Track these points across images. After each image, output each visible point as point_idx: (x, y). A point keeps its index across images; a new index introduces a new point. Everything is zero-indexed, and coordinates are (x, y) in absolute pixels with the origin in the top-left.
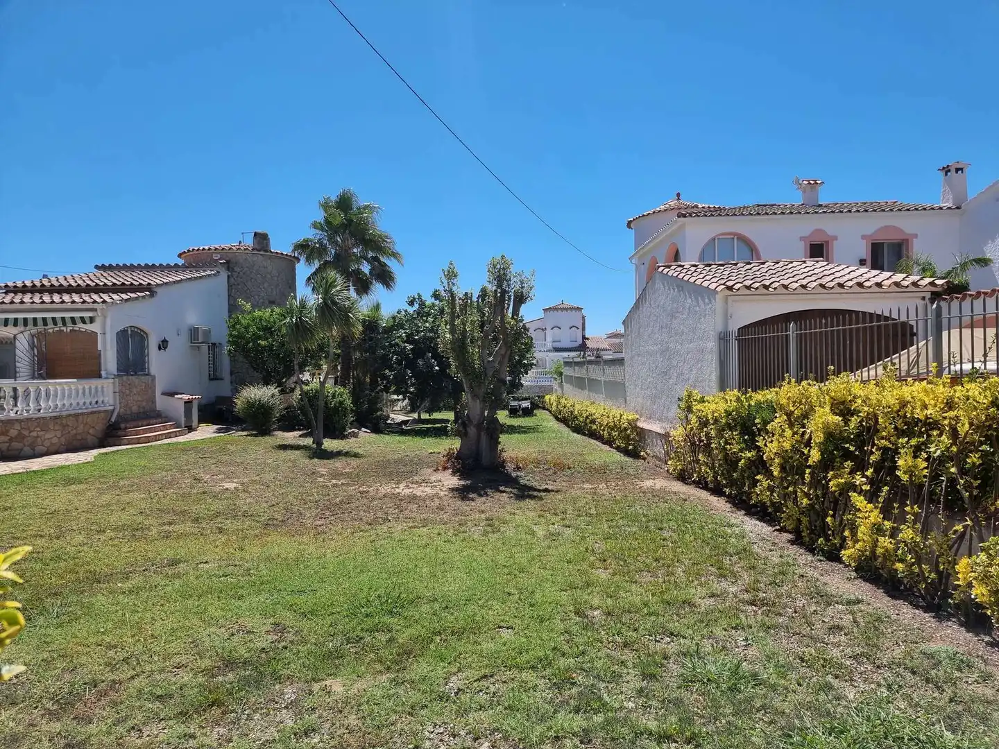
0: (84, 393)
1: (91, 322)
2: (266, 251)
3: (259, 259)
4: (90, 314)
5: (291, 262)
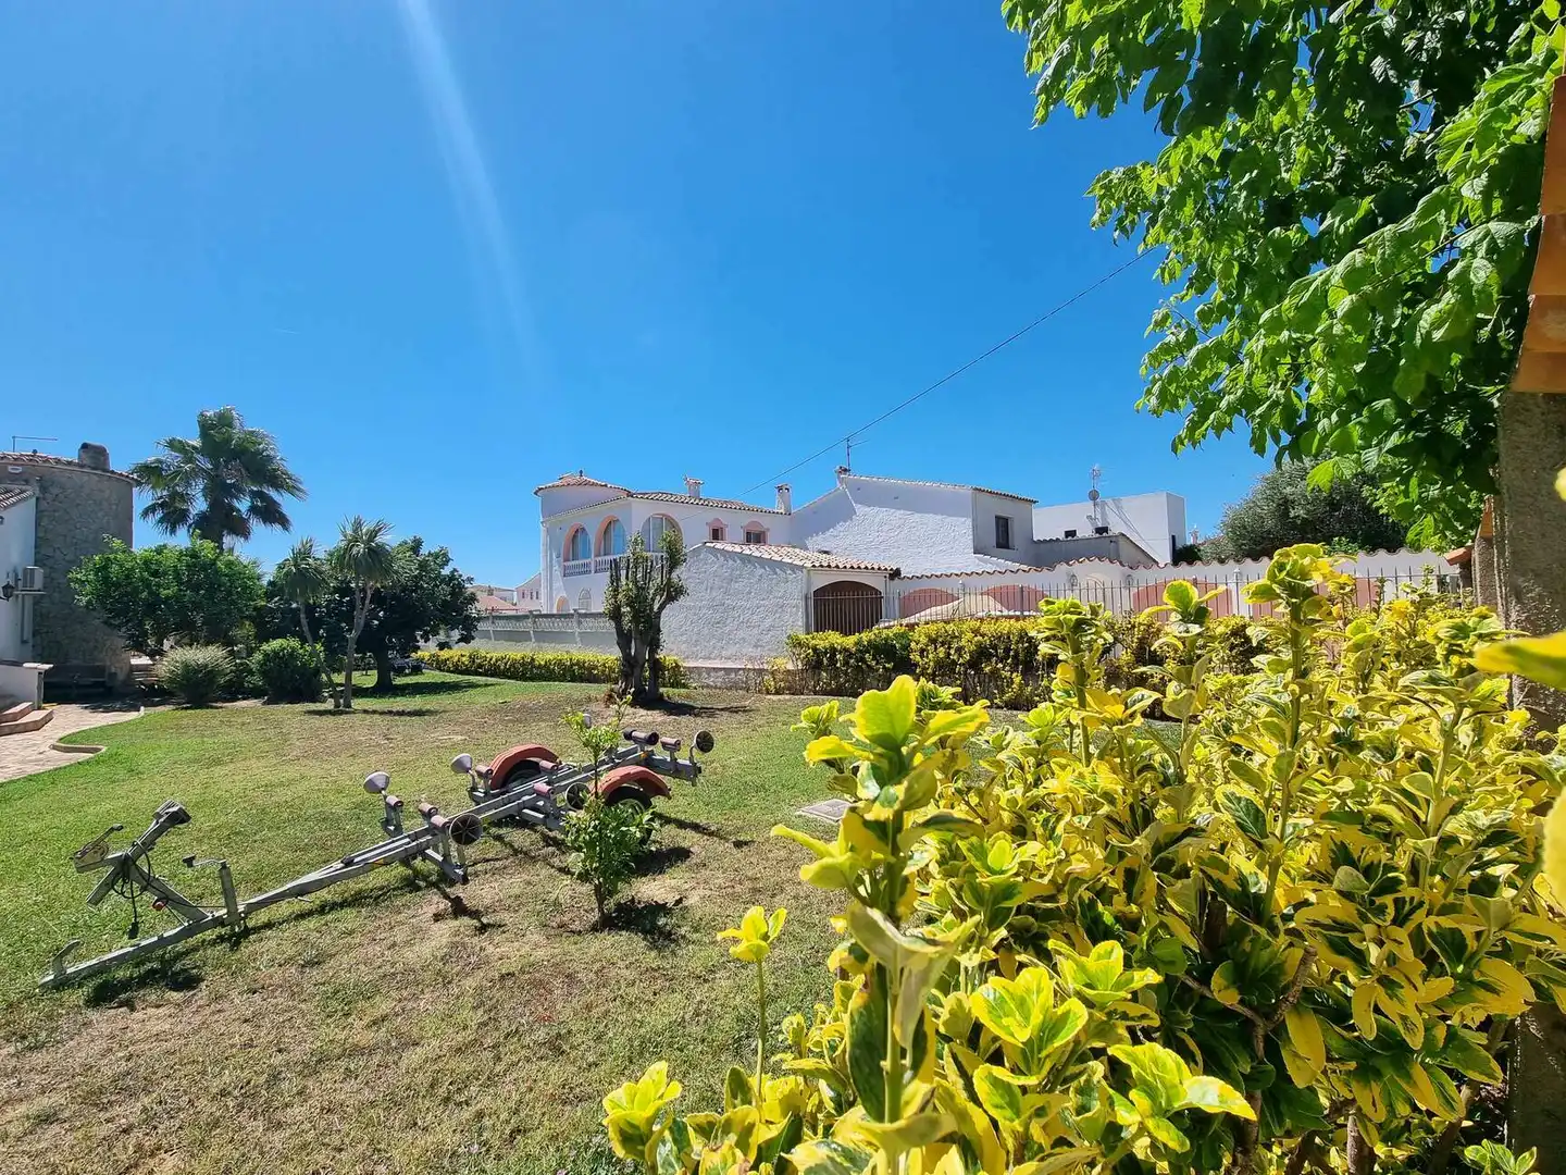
2: (105, 470)
3: (89, 479)
5: (126, 483)
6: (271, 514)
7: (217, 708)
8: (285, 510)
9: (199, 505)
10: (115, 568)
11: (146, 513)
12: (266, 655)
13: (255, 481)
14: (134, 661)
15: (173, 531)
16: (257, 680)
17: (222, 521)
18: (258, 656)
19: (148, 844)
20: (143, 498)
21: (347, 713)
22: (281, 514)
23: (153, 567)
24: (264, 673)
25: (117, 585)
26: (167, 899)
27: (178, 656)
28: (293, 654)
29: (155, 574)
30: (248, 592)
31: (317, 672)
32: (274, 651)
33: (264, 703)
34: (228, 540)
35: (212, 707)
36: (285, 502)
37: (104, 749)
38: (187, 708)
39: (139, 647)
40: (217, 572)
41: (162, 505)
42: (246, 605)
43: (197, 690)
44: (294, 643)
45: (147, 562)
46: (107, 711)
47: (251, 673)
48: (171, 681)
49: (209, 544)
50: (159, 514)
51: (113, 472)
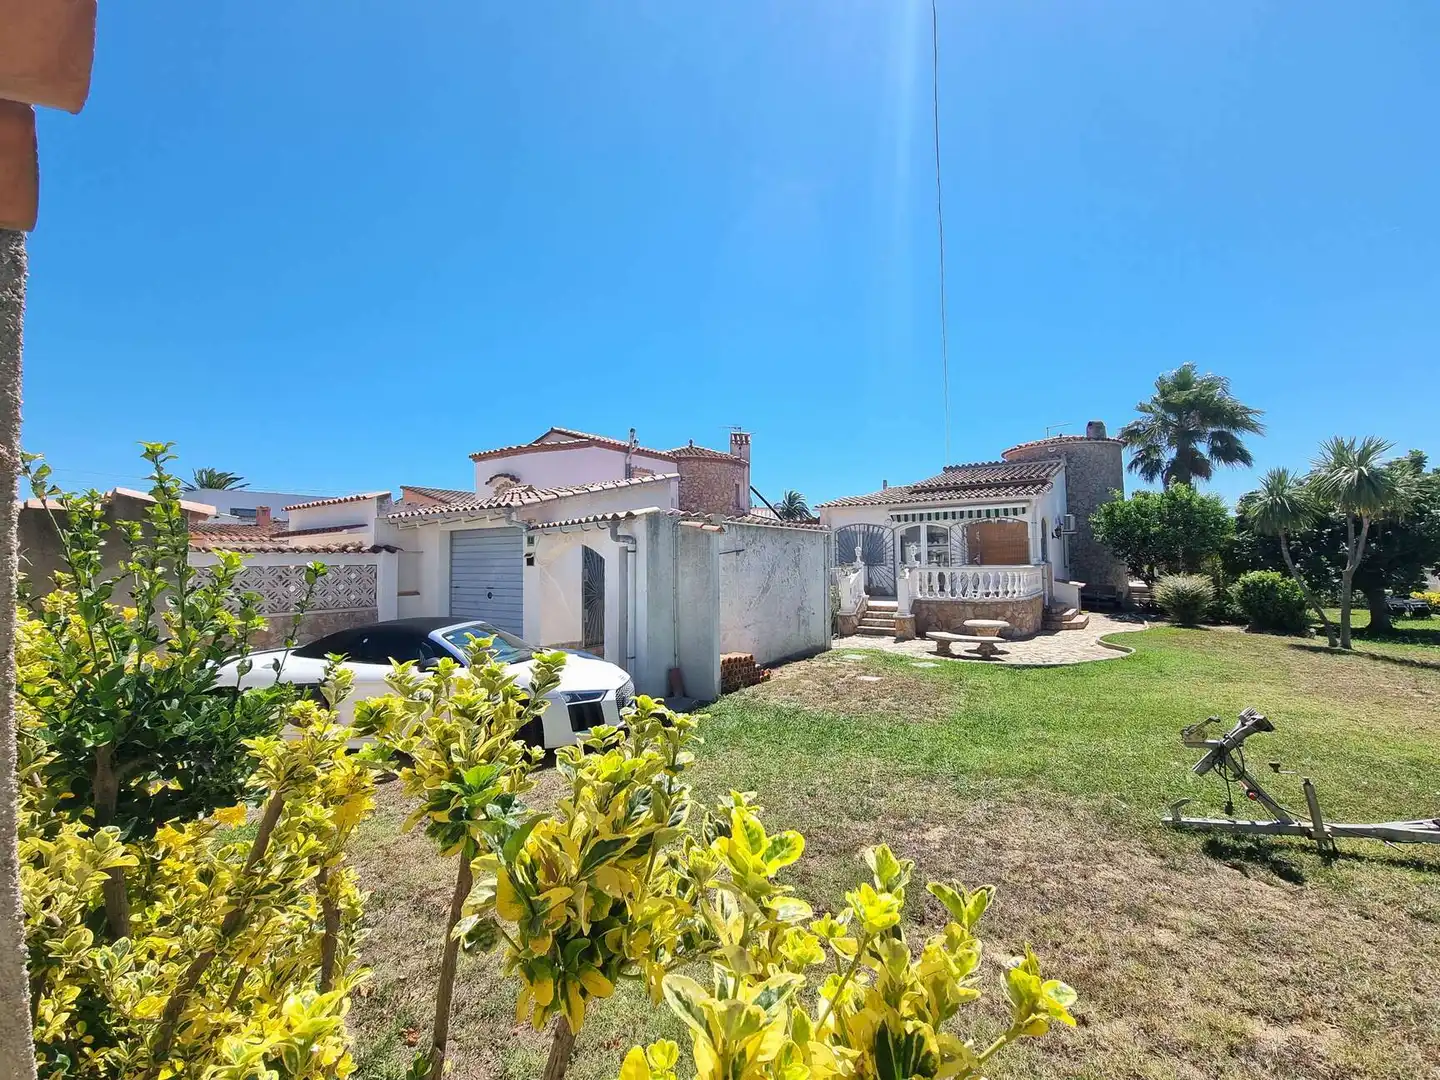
0: (1013, 580)
1: (1024, 512)
2: (1103, 439)
3: (1094, 448)
4: (1024, 505)
5: (1118, 445)
6: (1231, 452)
7: (1201, 629)
8: (1246, 447)
9: (1169, 455)
10: (1117, 512)
11: (1130, 467)
12: (1245, 585)
13: (1215, 423)
14: (1131, 584)
15: (1151, 479)
16: (1237, 608)
17: (1189, 466)
18: (1238, 586)
19: (1238, 742)
20: (1128, 455)
21: (1344, 653)
22: (1241, 450)
23: (1143, 509)
24: (1244, 603)
25: (1121, 525)
26: (1255, 792)
27: (1171, 584)
28: (1272, 587)
29: (1145, 515)
30: (1221, 525)
31: (1301, 606)
32: (1253, 582)
33: (1246, 631)
34: (1196, 480)
35: (1198, 628)
36: (1245, 439)
37: (1134, 650)
38: (1178, 626)
39: (1136, 573)
40: (1192, 510)
41: (1142, 459)
42: (1219, 539)
43: (1187, 612)
44: (1276, 576)
45: (1139, 506)
46: (1121, 620)
47: (1230, 600)
48: (1167, 602)
49: (1183, 488)
50: (1140, 467)
51: (1109, 439)
